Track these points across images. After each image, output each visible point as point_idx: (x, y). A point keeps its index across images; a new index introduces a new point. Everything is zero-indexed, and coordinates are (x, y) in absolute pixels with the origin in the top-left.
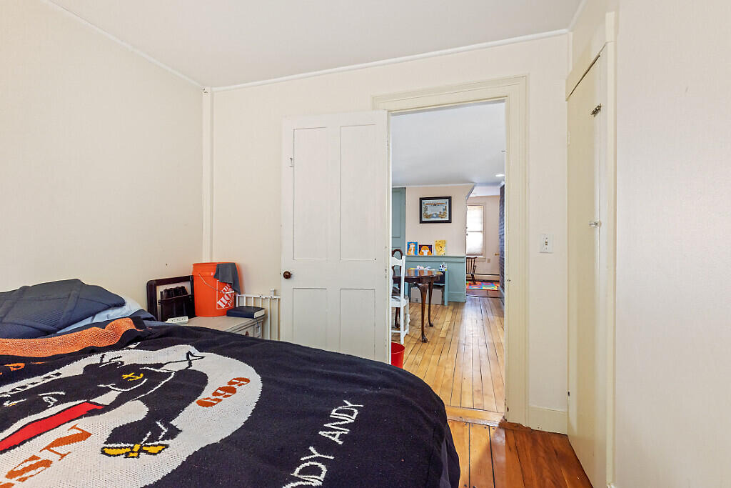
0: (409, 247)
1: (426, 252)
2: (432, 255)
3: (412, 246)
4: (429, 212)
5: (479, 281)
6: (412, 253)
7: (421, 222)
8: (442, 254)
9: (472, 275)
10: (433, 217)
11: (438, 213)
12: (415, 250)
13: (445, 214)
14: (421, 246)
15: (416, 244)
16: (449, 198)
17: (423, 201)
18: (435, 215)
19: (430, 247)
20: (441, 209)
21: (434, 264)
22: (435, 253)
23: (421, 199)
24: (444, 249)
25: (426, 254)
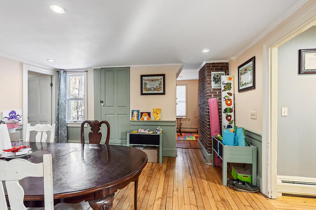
0: (133, 114)
1: (145, 118)
2: (151, 120)
3: (135, 113)
4: (148, 86)
5: (183, 132)
6: (135, 119)
7: (142, 94)
8: (158, 119)
9: (180, 130)
10: (151, 90)
11: (155, 87)
12: (138, 117)
13: (160, 87)
14: (142, 113)
15: (138, 111)
16: (164, 75)
17: (143, 78)
18: (152, 89)
19: (149, 114)
20: (157, 84)
21: (152, 127)
22: (153, 118)
23: (142, 76)
24: (159, 115)
25: (146, 119)
